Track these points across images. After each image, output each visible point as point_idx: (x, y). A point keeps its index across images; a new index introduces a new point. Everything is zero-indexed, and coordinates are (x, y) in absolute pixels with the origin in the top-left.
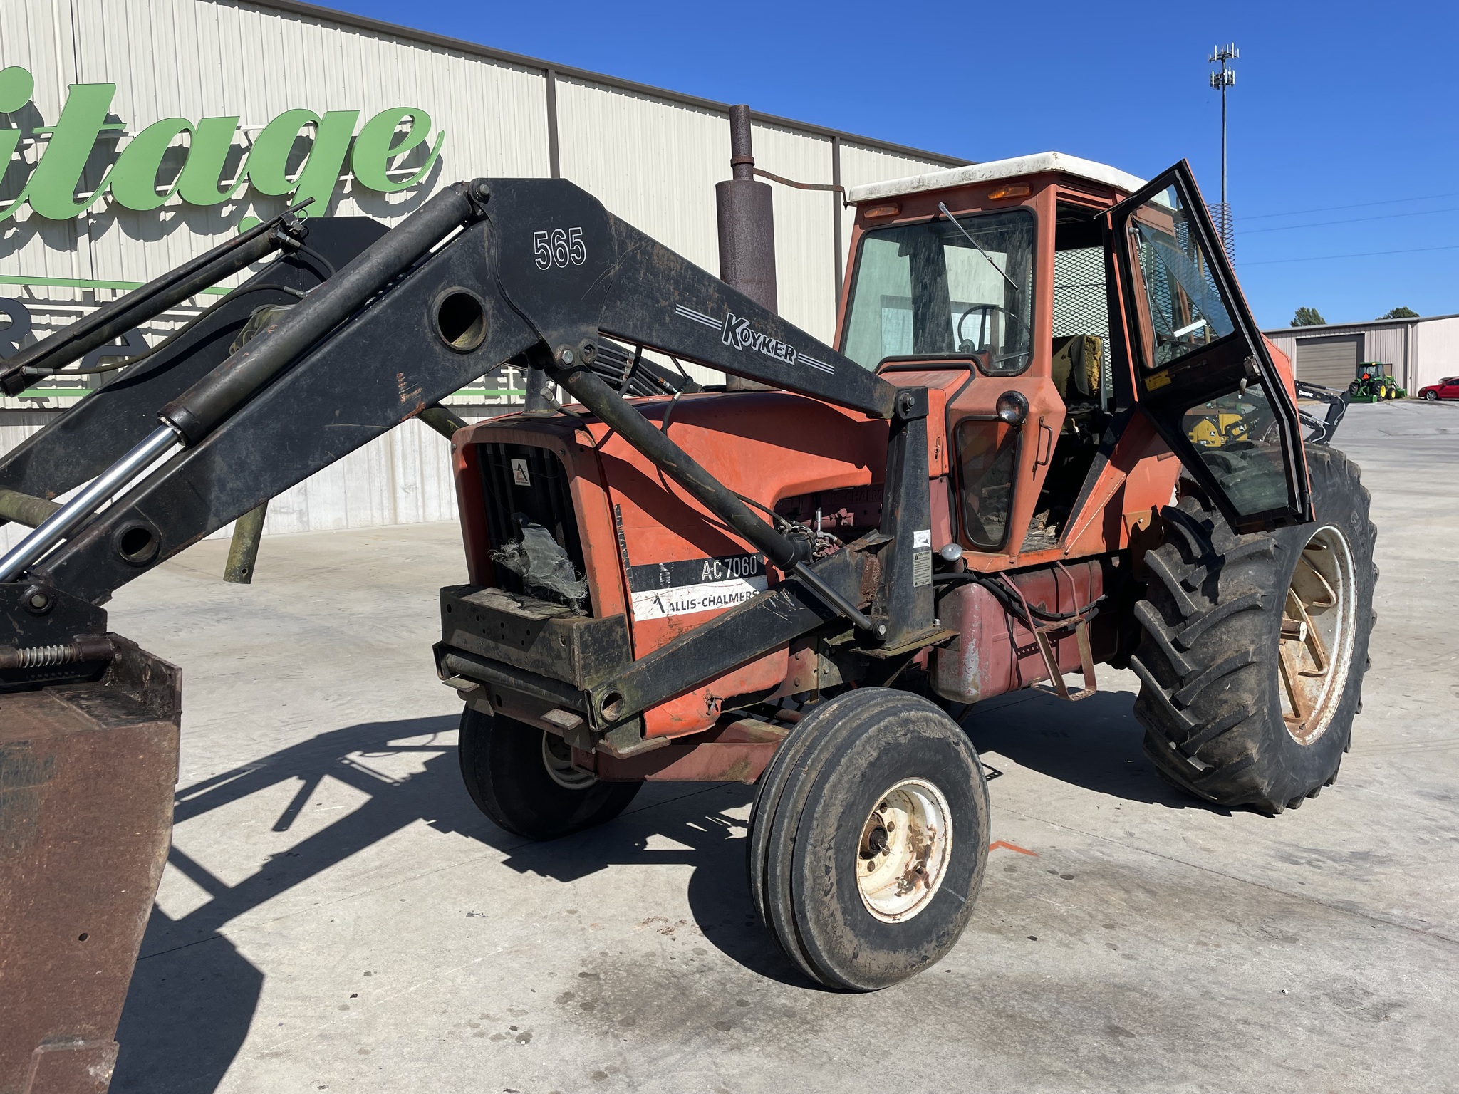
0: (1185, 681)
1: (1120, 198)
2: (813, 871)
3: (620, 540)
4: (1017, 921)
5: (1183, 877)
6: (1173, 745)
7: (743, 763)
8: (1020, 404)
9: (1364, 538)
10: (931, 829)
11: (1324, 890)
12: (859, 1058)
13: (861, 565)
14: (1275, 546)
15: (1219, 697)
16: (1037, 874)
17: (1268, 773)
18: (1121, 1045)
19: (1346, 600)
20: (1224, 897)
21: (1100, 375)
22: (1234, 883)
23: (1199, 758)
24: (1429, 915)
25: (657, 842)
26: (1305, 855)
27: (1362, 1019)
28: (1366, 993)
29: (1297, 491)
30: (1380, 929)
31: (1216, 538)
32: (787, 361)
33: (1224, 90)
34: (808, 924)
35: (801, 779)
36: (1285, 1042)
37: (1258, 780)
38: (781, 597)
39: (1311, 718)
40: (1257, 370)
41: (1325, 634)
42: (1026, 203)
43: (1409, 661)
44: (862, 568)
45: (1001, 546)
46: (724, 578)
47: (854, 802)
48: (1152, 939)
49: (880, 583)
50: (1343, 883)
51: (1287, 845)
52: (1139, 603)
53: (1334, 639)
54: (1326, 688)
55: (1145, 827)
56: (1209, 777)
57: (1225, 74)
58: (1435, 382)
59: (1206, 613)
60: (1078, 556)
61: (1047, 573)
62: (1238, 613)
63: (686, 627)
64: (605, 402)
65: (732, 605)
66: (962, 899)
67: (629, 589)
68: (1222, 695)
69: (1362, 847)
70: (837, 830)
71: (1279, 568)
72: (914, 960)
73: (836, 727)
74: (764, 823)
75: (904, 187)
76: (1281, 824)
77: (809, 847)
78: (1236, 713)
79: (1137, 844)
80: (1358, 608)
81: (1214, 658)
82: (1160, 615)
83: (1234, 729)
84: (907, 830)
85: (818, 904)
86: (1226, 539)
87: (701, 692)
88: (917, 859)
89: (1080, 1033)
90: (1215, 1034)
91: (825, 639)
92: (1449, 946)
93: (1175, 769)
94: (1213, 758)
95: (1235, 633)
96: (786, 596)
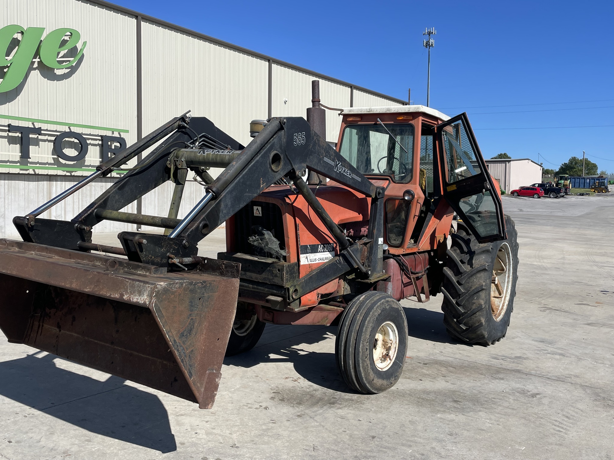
0: (461, 296)
1: (440, 122)
2: (362, 350)
3: (298, 236)
4: (414, 376)
5: (463, 364)
6: (455, 320)
7: (326, 318)
8: (412, 194)
9: (515, 248)
10: (391, 340)
11: (509, 366)
12: (380, 409)
13: (361, 249)
14: (491, 248)
15: (472, 302)
16: (415, 363)
17: (487, 330)
18: (459, 404)
19: (509, 270)
20: (478, 369)
21: (425, 184)
22: (480, 365)
23: (464, 325)
24: (543, 372)
25: (272, 356)
26: (500, 357)
27: (529, 397)
28: (528, 391)
29: (501, 229)
30: (529, 376)
31: (472, 245)
32: (349, 177)
33: (429, 48)
34: (360, 368)
35: (357, 319)
36: (507, 402)
37: (484, 332)
38: (340, 259)
39: (498, 313)
40: (488, 187)
41: (502, 283)
42: (410, 122)
43: (522, 299)
44: (362, 251)
45: (400, 246)
46: (324, 252)
47: (374, 327)
48: (459, 379)
49: (367, 256)
50: (514, 365)
51: (494, 355)
52: (445, 268)
53: (505, 284)
54: (502, 302)
55: (446, 350)
56: (467, 332)
57: (430, 41)
58: (517, 188)
59: (469, 272)
60: (422, 251)
61: (412, 256)
62: (479, 271)
63: (313, 268)
64: (306, 189)
65: (325, 261)
66: (401, 364)
67: (300, 253)
68: (473, 301)
69: (518, 355)
70: (370, 336)
71: (492, 256)
72: (389, 383)
73: (367, 302)
74: (344, 334)
75: (363, 111)
76: (490, 349)
77: (361, 342)
78: (478, 307)
79: (444, 355)
80: (513, 273)
81: (471, 288)
82: (452, 272)
83: (477, 313)
84: (382, 341)
85: (364, 361)
86: (475, 245)
87: (315, 291)
88: (386, 351)
89: (445, 402)
90: (486, 401)
91: (347, 276)
92: (551, 380)
93: (455, 329)
94: (469, 324)
95: (478, 279)
96: (341, 259)
